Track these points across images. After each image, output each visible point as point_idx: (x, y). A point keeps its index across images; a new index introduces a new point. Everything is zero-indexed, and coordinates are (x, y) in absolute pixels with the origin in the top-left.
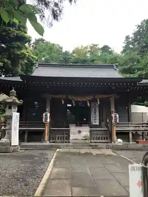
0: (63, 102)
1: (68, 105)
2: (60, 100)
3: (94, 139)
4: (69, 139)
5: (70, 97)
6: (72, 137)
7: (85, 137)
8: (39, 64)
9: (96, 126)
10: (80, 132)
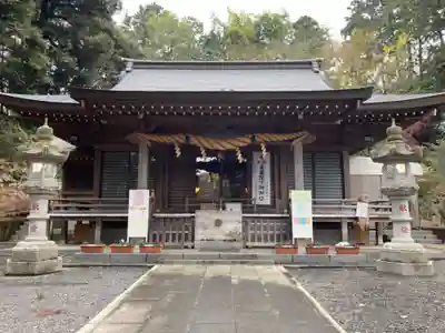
0: (179, 154)
1: (198, 160)
2: (172, 147)
3: (253, 240)
4: (193, 240)
5: (194, 141)
6: (199, 234)
7: (230, 234)
8: (135, 63)
9: (263, 209)
10: (218, 223)
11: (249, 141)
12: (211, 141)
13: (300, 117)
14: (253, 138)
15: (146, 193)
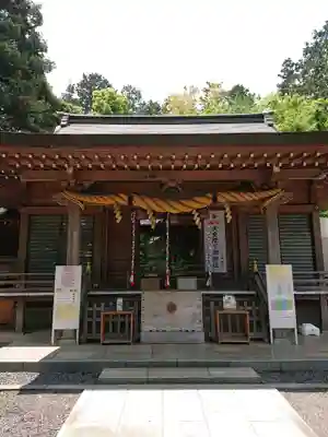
0: (119, 218)
5: (137, 202)
6: (147, 326)
8: (70, 118)
10: (172, 308)
11: (209, 202)
12: (160, 203)
13: (276, 169)
14: (215, 200)
15: (78, 270)
